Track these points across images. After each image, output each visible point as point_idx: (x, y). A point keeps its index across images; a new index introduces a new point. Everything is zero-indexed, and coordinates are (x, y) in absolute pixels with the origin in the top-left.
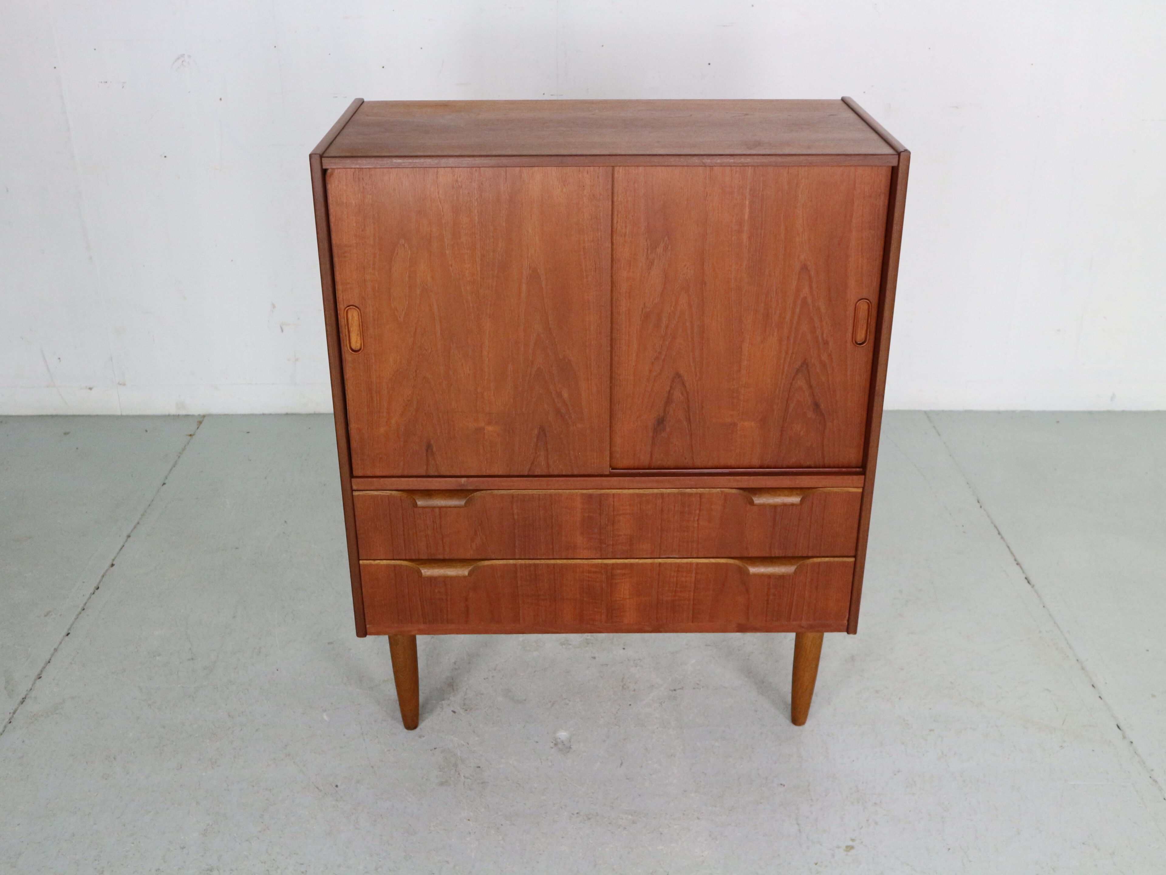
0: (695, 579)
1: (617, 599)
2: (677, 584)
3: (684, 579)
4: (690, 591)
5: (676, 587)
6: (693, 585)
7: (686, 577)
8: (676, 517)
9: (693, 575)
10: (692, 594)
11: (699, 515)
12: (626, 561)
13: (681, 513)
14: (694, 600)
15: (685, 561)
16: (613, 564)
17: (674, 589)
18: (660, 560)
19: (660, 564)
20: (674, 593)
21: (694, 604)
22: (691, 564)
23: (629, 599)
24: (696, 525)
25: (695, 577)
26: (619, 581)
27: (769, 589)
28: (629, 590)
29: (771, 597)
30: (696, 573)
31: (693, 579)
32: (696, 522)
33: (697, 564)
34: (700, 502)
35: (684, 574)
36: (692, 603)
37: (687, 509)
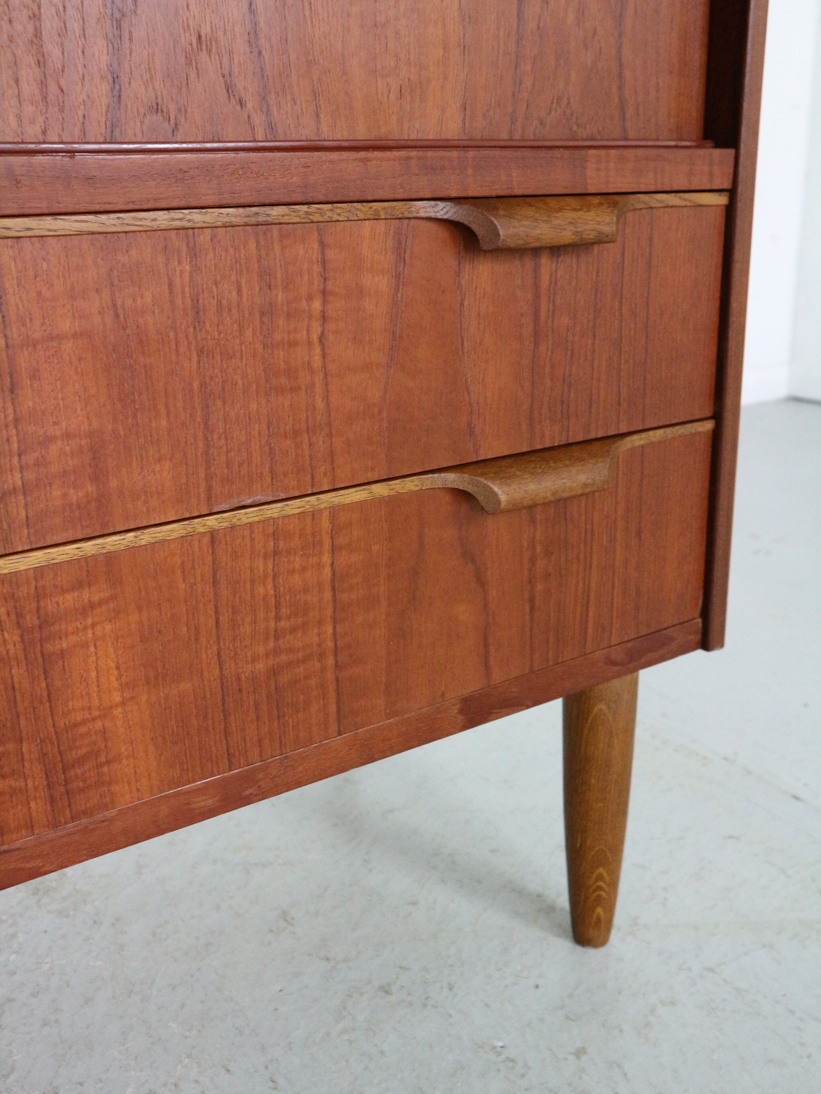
0: (334, 574)
1: (79, 717)
2: (278, 606)
3: (297, 580)
4: (320, 622)
5: (278, 618)
6: (328, 595)
7: (304, 569)
8: (248, 333)
9: (326, 559)
10: (330, 630)
11: (324, 318)
12: (89, 547)
13: (262, 314)
14: (336, 651)
15: (294, 507)
16: (39, 572)
17: (272, 624)
18: (211, 521)
19: (213, 534)
20: (271, 644)
21: (336, 665)
22: (315, 514)
23: (123, 703)
24: (317, 361)
25: (332, 564)
26: (73, 639)
27: (532, 561)
28: (118, 668)
29: (540, 587)
30: (334, 549)
31: (327, 571)
32: (317, 350)
33: (334, 511)
34: (324, 262)
35: (297, 562)
36: (330, 661)
37: (280, 297)
